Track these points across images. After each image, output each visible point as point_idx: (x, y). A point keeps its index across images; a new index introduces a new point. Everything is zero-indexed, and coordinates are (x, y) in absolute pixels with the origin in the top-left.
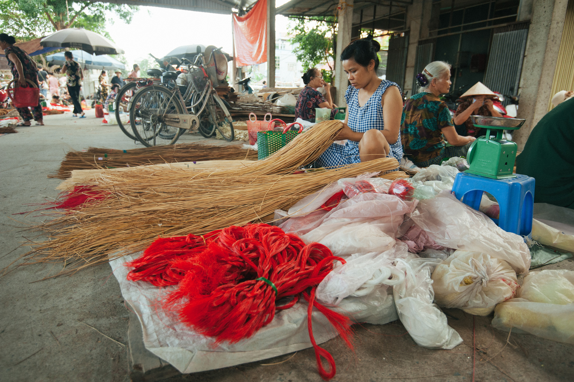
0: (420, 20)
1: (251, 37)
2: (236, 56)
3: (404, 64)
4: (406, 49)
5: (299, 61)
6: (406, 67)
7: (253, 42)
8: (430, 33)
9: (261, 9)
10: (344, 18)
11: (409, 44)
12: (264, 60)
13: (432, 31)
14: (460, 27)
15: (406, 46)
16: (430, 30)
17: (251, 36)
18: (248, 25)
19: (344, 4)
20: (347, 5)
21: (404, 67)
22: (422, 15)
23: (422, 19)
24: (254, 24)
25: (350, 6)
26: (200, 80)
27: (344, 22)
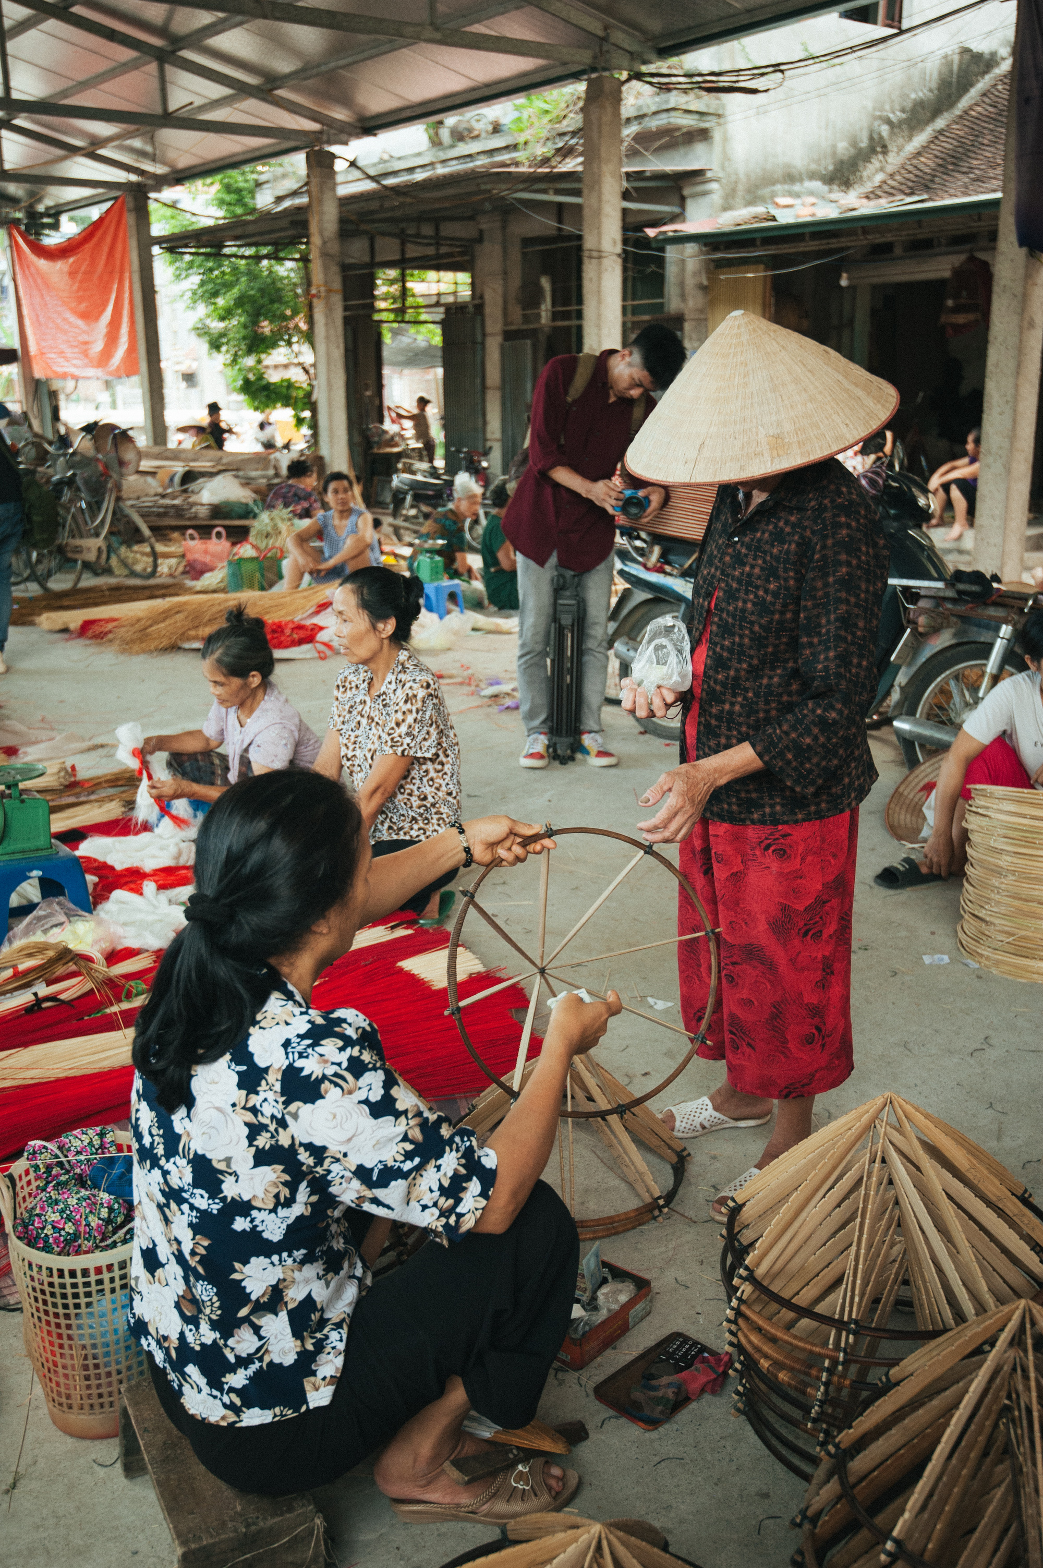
0: (501, 282)
1: (80, 303)
2: (33, 349)
3: (478, 381)
4: (479, 346)
5: (215, 354)
6: (484, 388)
7: (90, 316)
8: (524, 316)
9: (109, 239)
10: (327, 316)
11: (484, 335)
12: (129, 369)
13: (528, 312)
14: (569, 312)
15: (479, 339)
16: (524, 309)
17: (80, 300)
18: (72, 274)
19: (322, 289)
20: (329, 291)
21: (479, 387)
22: (505, 273)
23: (505, 280)
24: (89, 273)
25: (336, 291)
26: (94, 479)
27: (326, 324)
